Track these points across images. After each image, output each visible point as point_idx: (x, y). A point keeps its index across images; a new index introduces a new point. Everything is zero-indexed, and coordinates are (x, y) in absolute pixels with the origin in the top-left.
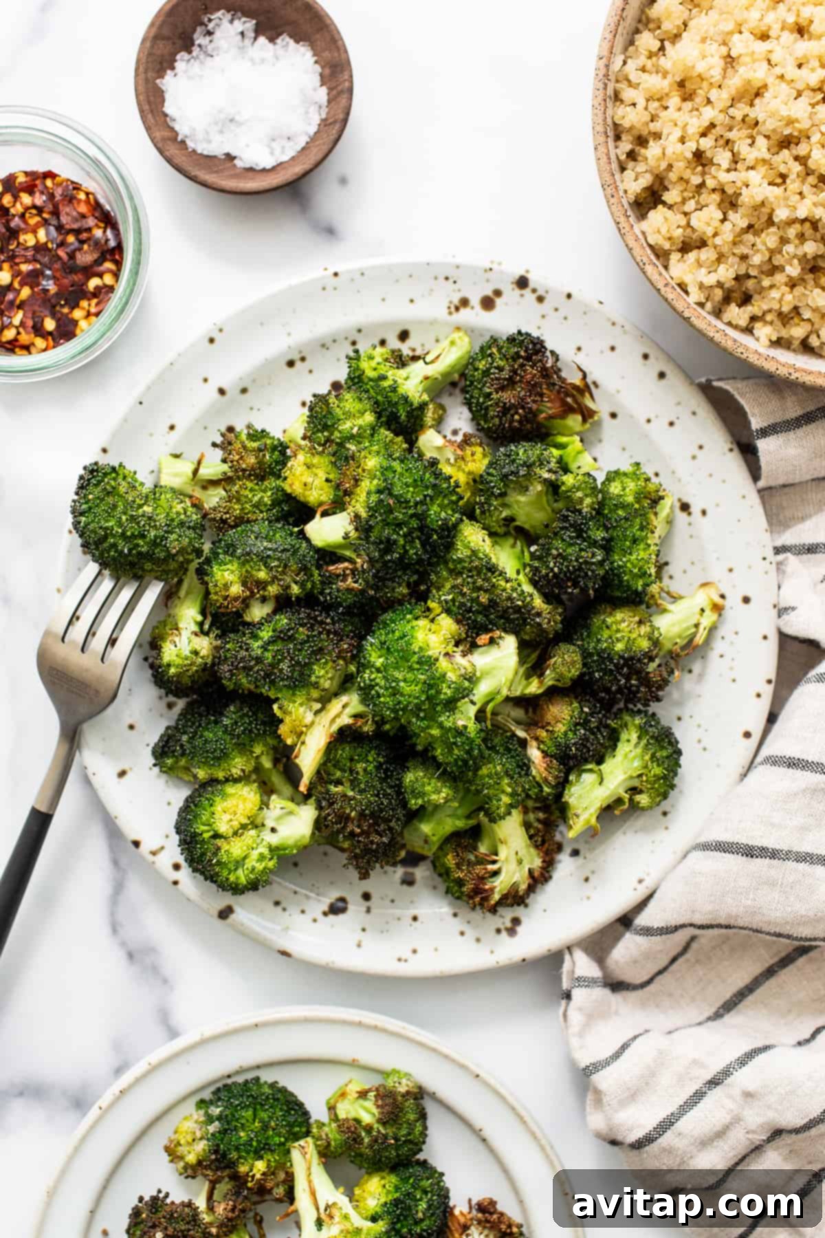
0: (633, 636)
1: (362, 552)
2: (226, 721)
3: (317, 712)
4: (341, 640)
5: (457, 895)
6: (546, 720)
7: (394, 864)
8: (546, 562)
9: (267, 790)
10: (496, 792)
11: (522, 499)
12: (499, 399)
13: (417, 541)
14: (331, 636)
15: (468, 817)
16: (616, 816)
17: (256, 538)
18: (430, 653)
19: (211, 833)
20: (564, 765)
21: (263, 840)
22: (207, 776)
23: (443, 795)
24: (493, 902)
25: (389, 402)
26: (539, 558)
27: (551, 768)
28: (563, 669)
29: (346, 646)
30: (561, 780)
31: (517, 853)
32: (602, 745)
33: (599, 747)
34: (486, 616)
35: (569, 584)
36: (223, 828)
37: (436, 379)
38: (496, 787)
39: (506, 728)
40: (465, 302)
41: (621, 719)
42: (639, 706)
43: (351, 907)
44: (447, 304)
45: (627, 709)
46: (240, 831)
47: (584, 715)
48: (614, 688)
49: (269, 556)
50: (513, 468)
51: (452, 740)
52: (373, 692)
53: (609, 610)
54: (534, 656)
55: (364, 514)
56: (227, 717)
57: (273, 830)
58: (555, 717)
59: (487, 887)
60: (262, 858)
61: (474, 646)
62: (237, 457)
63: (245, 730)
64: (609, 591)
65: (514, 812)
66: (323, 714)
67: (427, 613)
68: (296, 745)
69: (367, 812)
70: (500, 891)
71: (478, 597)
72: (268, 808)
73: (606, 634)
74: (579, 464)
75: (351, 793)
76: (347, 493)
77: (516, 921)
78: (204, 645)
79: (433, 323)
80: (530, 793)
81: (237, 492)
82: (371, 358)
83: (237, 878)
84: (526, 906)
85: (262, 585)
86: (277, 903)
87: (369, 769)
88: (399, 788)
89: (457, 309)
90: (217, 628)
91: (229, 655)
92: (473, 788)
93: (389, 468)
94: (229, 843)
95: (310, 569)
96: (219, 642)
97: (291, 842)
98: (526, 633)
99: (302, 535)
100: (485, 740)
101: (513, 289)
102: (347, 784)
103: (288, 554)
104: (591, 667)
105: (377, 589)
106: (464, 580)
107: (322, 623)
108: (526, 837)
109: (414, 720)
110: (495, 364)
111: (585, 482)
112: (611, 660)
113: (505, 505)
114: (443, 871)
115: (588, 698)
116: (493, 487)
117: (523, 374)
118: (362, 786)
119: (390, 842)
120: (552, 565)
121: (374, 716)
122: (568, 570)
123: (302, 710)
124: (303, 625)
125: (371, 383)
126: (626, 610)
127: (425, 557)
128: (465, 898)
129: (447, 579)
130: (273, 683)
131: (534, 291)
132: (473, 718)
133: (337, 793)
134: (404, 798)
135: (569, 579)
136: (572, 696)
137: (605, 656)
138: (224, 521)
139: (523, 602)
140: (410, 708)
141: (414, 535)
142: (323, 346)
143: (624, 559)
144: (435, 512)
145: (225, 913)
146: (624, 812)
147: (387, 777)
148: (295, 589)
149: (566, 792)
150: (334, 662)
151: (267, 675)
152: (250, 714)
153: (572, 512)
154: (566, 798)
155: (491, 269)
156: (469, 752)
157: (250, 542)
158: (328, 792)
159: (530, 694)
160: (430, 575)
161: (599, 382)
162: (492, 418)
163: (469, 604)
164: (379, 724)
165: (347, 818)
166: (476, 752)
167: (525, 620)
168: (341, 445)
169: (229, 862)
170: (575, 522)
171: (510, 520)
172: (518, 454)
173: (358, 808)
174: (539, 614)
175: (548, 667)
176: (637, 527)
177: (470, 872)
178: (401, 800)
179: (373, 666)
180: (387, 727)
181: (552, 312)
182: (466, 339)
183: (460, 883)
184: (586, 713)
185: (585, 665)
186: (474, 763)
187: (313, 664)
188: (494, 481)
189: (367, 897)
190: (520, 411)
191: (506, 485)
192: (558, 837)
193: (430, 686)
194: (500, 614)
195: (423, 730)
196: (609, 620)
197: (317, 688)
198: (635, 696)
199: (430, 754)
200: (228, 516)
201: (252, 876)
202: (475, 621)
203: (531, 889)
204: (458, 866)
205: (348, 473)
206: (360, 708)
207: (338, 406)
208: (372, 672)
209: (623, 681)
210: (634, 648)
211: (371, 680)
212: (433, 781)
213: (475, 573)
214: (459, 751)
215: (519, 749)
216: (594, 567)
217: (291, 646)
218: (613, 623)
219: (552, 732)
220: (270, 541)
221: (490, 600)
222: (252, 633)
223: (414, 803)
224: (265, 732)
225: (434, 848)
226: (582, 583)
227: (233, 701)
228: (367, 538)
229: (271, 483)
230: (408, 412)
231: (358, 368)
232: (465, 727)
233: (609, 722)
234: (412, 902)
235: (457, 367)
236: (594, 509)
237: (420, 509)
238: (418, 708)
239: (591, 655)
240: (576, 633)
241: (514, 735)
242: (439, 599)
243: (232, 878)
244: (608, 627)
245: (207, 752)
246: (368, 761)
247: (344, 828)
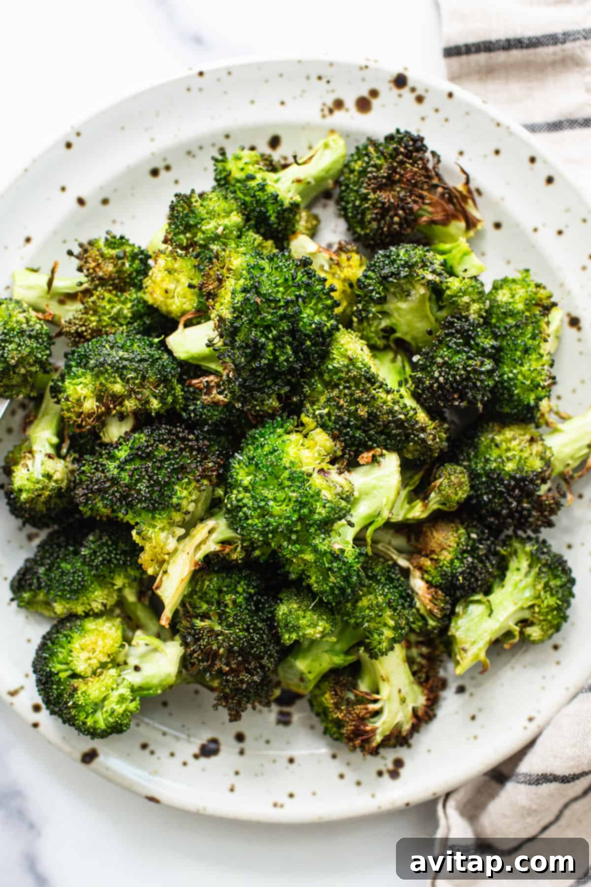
0: (525, 455)
1: (227, 360)
2: (84, 551)
3: (180, 539)
4: (206, 458)
5: (336, 736)
6: (429, 548)
7: (268, 704)
8: (429, 372)
9: (131, 624)
10: (376, 625)
11: (403, 305)
12: (377, 199)
13: (288, 347)
14: (194, 453)
15: (347, 653)
16: (505, 650)
17: (112, 348)
18: (304, 469)
19: (69, 673)
20: (450, 595)
21: (124, 679)
22: (65, 611)
23: (320, 629)
24: (374, 744)
25: (258, 201)
26: (423, 368)
27: (436, 599)
28: (450, 491)
29: (211, 465)
30: (448, 612)
31: (400, 691)
32: (490, 574)
33: (488, 576)
34: (365, 432)
35: (456, 396)
36: (81, 667)
37: (309, 183)
38: (378, 619)
39: (387, 557)
40: (339, 104)
41: (510, 545)
42: (530, 533)
43: (223, 748)
44: (320, 106)
45: (517, 536)
46: (99, 671)
47: (471, 542)
48: (504, 512)
49: (125, 367)
50: (393, 269)
51: (327, 565)
52: (241, 514)
53: (496, 428)
54: (417, 478)
55: (228, 315)
56: (86, 547)
57: (137, 669)
58: (440, 545)
59: (368, 728)
60: (122, 699)
61: (353, 465)
62: (93, 264)
63: (104, 559)
64: (497, 407)
65: (397, 647)
66: (187, 540)
67: (300, 428)
68: (158, 575)
69: (236, 648)
70: (382, 732)
71: (356, 410)
72: (130, 645)
73: (494, 454)
74: (465, 267)
75: (218, 628)
76: (212, 295)
77: (399, 763)
78: (59, 469)
79: (305, 127)
80: (414, 626)
81: (94, 302)
82: (238, 158)
83: (95, 722)
84: (409, 746)
85: (118, 399)
86: (144, 746)
87: (238, 601)
88: (271, 621)
89: (331, 111)
90: (75, 452)
91: (84, 478)
92: (352, 621)
93: (256, 267)
94: (86, 684)
95: (170, 381)
96: (76, 466)
97: (155, 681)
98: (408, 451)
99: (163, 346)
100: (364, 568)
101: (391, 89)
102: (215, 618)
103: (146, 365)
104: (479, 489)
105: (244, 402)
106: (340, 391)
107: (184, 439)
108: (409, 673)
109: (285, 544)
110: (372, 163)
111: (472, 287)
112: (501, 481)
113: (385, 314)
114: (320, 710)
115: (475, 523)
116: (372, 291)
117: (402, 172)
118: (231, 620)
119: (262, 680)
120: (436, 374)
121: (243, 541)
122: (455, 379)
123: (163, 535)
124: (162, 441)
125: (238, 185)
126: (515, 427)
127: (298, 366)
128: (345, 740)
129: (322, 393)
130: (130, 506)
131: (413, 90)
132: (351, 542)
133: (203, 628)
134: (277, 633)
135: (456, 390)
136: (457, 521)
137: (494, 477)
138: (79, 335)
139: (406, 415)
140: (280, 530)
141: (285, 339)
142: (189, 153)
143: (515, 371)
144: (309, 316)
145: (89, 757)
146: (514, 647)
147: (258, 609)
148: (155, 404)
149: (453, 624)
150: (198, 481)
151: (124, 497)
152: (110, 543)
153: (458, 319)
154: (452, 631)
155: (366, 67)
156: (346, 579)
157: (105, 352)
158: (193, 626)
159: (413, 519)
160: (303, 387)
161: (482, 190)
162: (370, 222)
163: (346, 418)
164: (248, 550)
165: (215, 655)
166: (354, 579)
167: (407, 436)
168: (205, 247)
169: (86, 705)
170: (462, 327)
171: (389, 331)
172: (398, 255)
173: (225, 644)
174: (423, 430)
175: (432, 490)
176: (529, 336)
177: (349, 713)
178: (273, 635)
179: (240, 485)
180: (257, 553)
181: (432, 113)
182: (341, 142)
183: (339, 724)
184: (474, 540)
185: (472, 487)
186: (352, 591)
187: (174, 484)
188: (372, 284)
189: (240, 737)
190: (401, 212)
191: (386, 289)
192: (442, 673)
193: (302, 505)
194: (379, 430)
195: (295, 554)
196: (498, 438)
197: (179, 510)
198: (527, 521)
199: (304, 584)
200: (84, 328)
201: (111, 720)
202: (353, 437)
203: (415, 729)
204: (337, 706)
205: (211, 273)
206: (228, 534)
207: (201, 205)
208: (239, 492)
209: (514, 504)
210: (526, 468)
211: (238, 501)
212: (309, 614)
213: (353, 384)
214: (336, 578)
215: (402, 579)
216: (483, 377)
217: (150, 464)
218: (502, 441)
219: (437, 561)
220: (127, 351)
221: (370, 414)
222: (109, 453)
223: (288, 638)
224: (125, 563)
225: (311, 686)
226: (470, 394)
227: (91, 530)
228: (233, 341)
229: (132, 294)
230: (278, 213)
231: (224, 170)
232: (343, 551)
233: (499, 548)
234: (288, 743)
235: (332, 172)
236: (482, 317)
237: (290, 311)
238: (290, 529)
239: (479, 476)
240: (462, 452)
241: (395, 564)
242: (314, 414)
243: (90, 722)
244: (497, 446)
245: (64, 584)
246: (237, 592)
247: (213, 664)
